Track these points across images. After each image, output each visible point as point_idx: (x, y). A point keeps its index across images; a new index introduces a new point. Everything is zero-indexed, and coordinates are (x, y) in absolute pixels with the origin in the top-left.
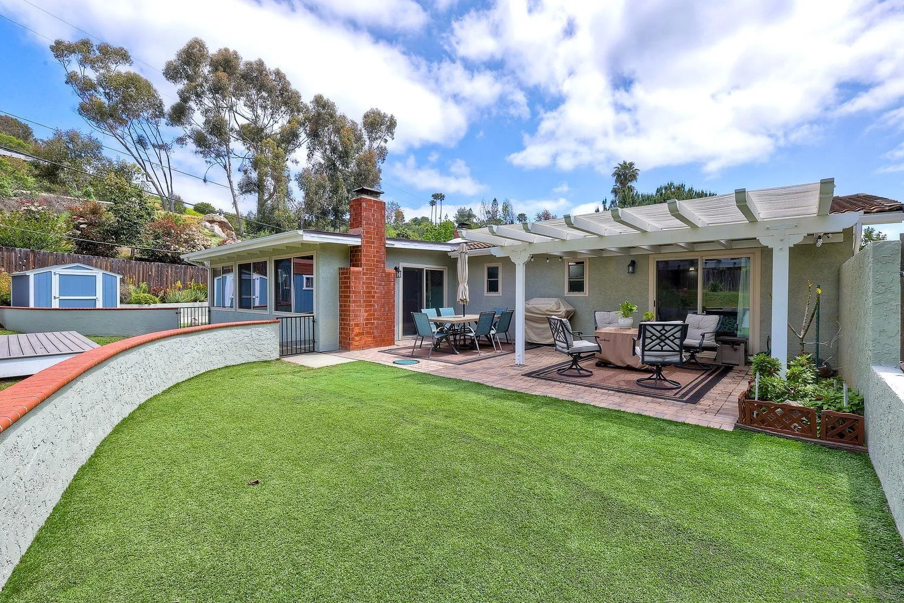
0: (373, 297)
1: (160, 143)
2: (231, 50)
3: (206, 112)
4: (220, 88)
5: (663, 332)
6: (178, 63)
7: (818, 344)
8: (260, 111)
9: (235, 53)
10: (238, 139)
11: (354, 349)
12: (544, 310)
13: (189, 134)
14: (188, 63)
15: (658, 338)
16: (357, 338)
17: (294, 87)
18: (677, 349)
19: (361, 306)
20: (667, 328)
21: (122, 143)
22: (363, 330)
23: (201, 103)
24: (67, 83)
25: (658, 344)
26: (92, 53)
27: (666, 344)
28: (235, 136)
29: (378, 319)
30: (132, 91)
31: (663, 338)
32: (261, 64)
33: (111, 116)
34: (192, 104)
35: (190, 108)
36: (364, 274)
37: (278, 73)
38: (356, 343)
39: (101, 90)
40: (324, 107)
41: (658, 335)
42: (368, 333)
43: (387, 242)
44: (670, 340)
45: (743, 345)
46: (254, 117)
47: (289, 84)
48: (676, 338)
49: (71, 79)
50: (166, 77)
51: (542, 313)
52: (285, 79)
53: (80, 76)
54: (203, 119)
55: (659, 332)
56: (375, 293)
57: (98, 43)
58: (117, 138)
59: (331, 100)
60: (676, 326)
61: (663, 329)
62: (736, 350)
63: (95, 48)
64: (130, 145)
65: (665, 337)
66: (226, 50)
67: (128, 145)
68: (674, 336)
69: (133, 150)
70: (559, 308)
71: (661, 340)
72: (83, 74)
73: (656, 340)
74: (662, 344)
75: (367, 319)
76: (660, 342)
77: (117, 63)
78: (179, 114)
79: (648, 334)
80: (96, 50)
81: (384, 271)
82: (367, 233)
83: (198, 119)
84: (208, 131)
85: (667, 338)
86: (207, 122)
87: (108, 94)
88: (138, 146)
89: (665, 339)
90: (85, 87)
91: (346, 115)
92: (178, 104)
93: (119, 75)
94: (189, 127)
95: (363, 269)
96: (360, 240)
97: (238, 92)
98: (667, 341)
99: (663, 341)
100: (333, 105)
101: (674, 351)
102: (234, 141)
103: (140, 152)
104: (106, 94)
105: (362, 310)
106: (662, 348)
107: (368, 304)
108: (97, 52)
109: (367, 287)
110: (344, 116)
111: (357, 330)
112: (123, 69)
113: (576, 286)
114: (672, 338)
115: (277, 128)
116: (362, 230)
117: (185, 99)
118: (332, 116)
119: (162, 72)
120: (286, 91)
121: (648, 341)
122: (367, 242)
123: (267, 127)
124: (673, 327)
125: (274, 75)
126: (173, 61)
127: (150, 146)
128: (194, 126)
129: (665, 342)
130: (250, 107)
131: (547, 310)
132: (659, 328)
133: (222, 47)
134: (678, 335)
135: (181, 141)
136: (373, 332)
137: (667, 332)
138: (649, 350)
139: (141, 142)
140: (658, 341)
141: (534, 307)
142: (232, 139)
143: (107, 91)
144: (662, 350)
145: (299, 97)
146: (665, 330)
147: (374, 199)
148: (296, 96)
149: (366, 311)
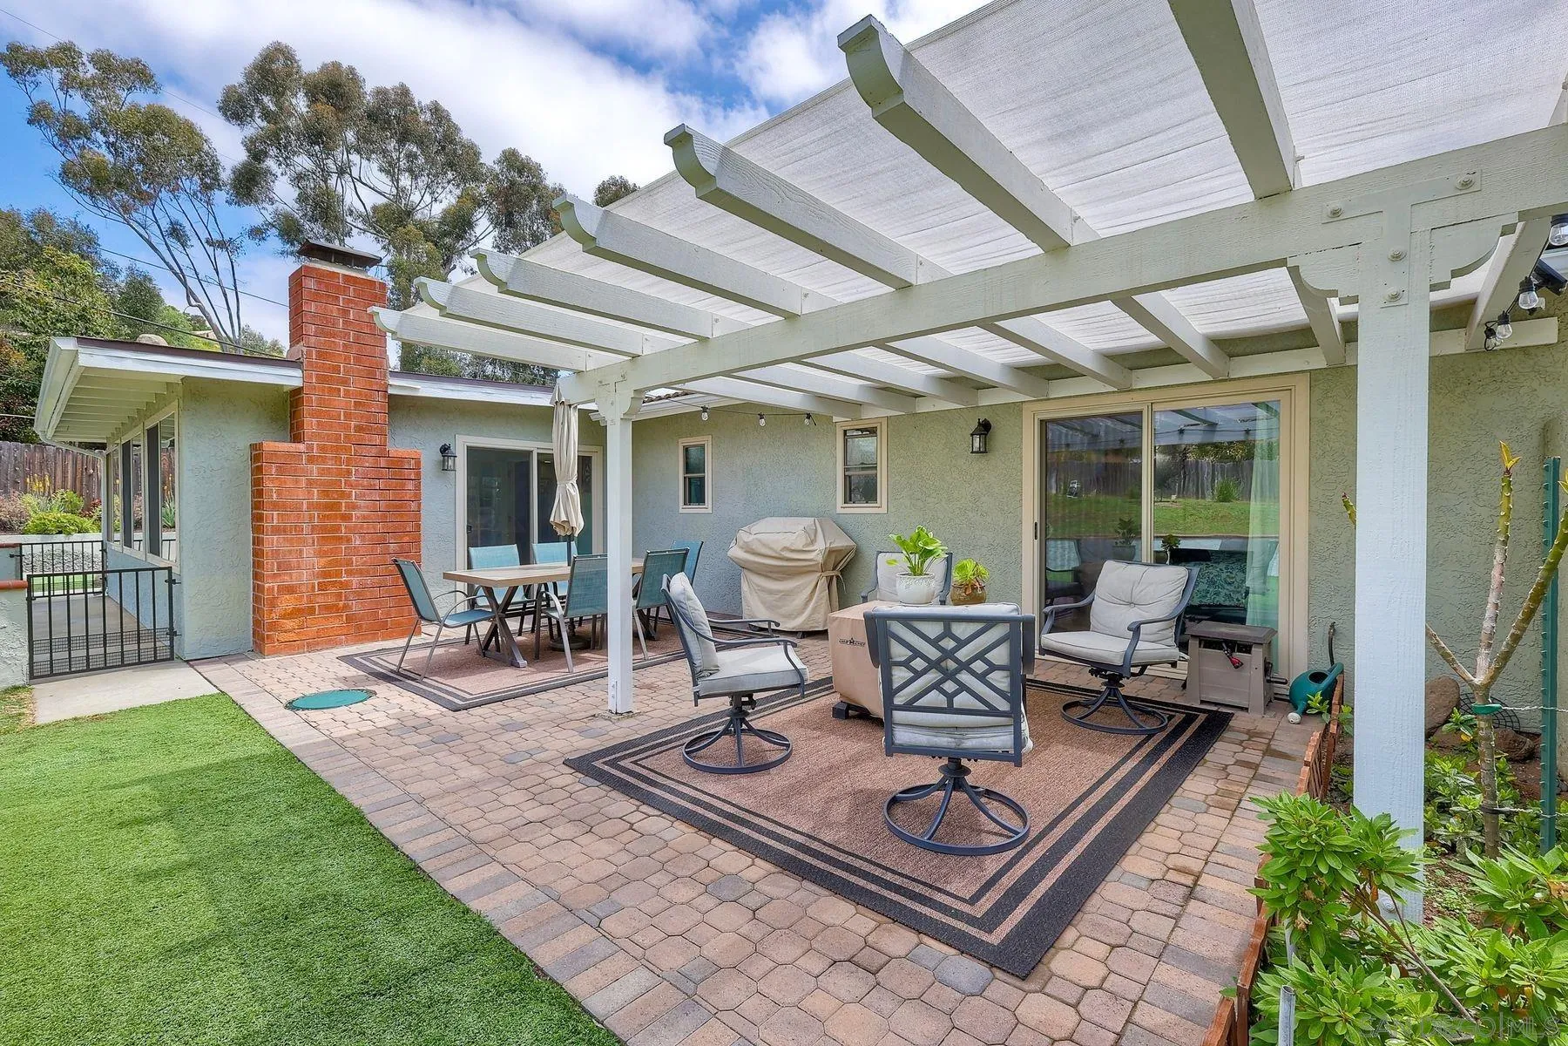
0: (346, 518)
1: (216, 237)
2: (345, 65)
3: (299, 178)
4: (320, 134)
5: (949, 644)
6: (245, 89)
7: (1554, 713)
8: (405, 181)
9: (352, 70)
10: (365, 231)
11: (275, 652)
12: (778, 547)
13: (270, 220)
14: (263, 89)
15: (933, 665)
16: (289, 624)
17: (466, 134)
18: (1003, 706)
19: (303, 542)
20: (962, 631)
21: (141, 236)
22: (311, 602)
23: (286, 162)
24: (30, 122)
25: (936, 686)
26: (80, 69)
27: (963, 687)
28: (360, 225)
29: (361, 573)
30: (160, 140)
31: (951, 665)
32: (404, 92)
33: (119, 185)
34: (270, 163)
35: (268, 171)
36: (311, 460)
37: (436, 110)
38: (284, 637)
39: (101, 138)
40: (520, 173)
41: (933, 654)
42: (328, 608)
43: (392, 381)
44: (973, 673)
45: (1258, 654)
46: (394, 191)
47: (457, 129)
48: (993, 667)
49: (39, 116)
50: (225, 114)
51: (774, 554)
52: (449, 120)
53: (57, 110)
54: (295, 193)
55: (934, 643)
56: (354, 507)
57: (91, 50)
58: (131, 226)
59: (535, 159)
60: (990, 622)
61: (947, 633)
62: (1238, 665)
63: (85, 59)
64: (157, 240)
65: (957, 661)
66: (336, 65)
67: (154, 241)
68: (987, 662)
69: (162, 249)
70: (813, 542)
71: (944, 671)
72: (63, 107)
73: (925, 671)
74: (949, 686)
75: (325, 574)
76: (942, 681)
77: (131, 88)
78: (248, 183)
79: (898, 652)
80: (87, 63)
81: (383, 454)
82: (320, 355)
83: (284, 192)
84: (305, 215)
85: (965, 666)
86: (302, 198)
87: (113, 144)
88: (171, 241)
89: (958, 671)
90: (70, 131)
91: (565, 187)
92: (245, 165)
93: (135, 109)
94: (270, 208)
95: (310, 448)
96: (298, 373)
97: (365, 146)
98: (964, 677)
99: (949, 675)
100: (538, 167)
101: (993, 711)
102: (359, 234)
103: (175, 253)
104: (109, 145)
105: (308, 551)
106: (950, 702)
107: (329, 536)
108: (90, 66)
109: (325, 493)
110: (560, 189)
111: (287, 603)
112: (141, 98)
113: (861, 488)
114: (979, 666)
115: (437, 210)
116: (305, 349)
117: (257, 155)
118: (535, 188)
119: (217, 105)
120: (451, 143)
121: (900, 675)
122: (322, 380)
123: (418, 208)
124: (978, 626)
125: (428, 114)
126: (237, 85)
127: (194, 241)
128: (281, 206)
129: (957, 682)
130: (388, 173)
131: (786, 549)
132: (933, 630)
133: (328, 60)
134: (1000, 655)
135: (257, 233)
136: (346, 607)
137: (961, 644)
138: (909, 706)
139: (176, 232)
140: (933, 676)
141: (759, 541)
142: (355, 231)
143: (112, 139)
144: (950, 709)
145: (477, 154)
146: (955, 638)
147: (347, 273)
148: (472, 152)
149: (321, 554)
